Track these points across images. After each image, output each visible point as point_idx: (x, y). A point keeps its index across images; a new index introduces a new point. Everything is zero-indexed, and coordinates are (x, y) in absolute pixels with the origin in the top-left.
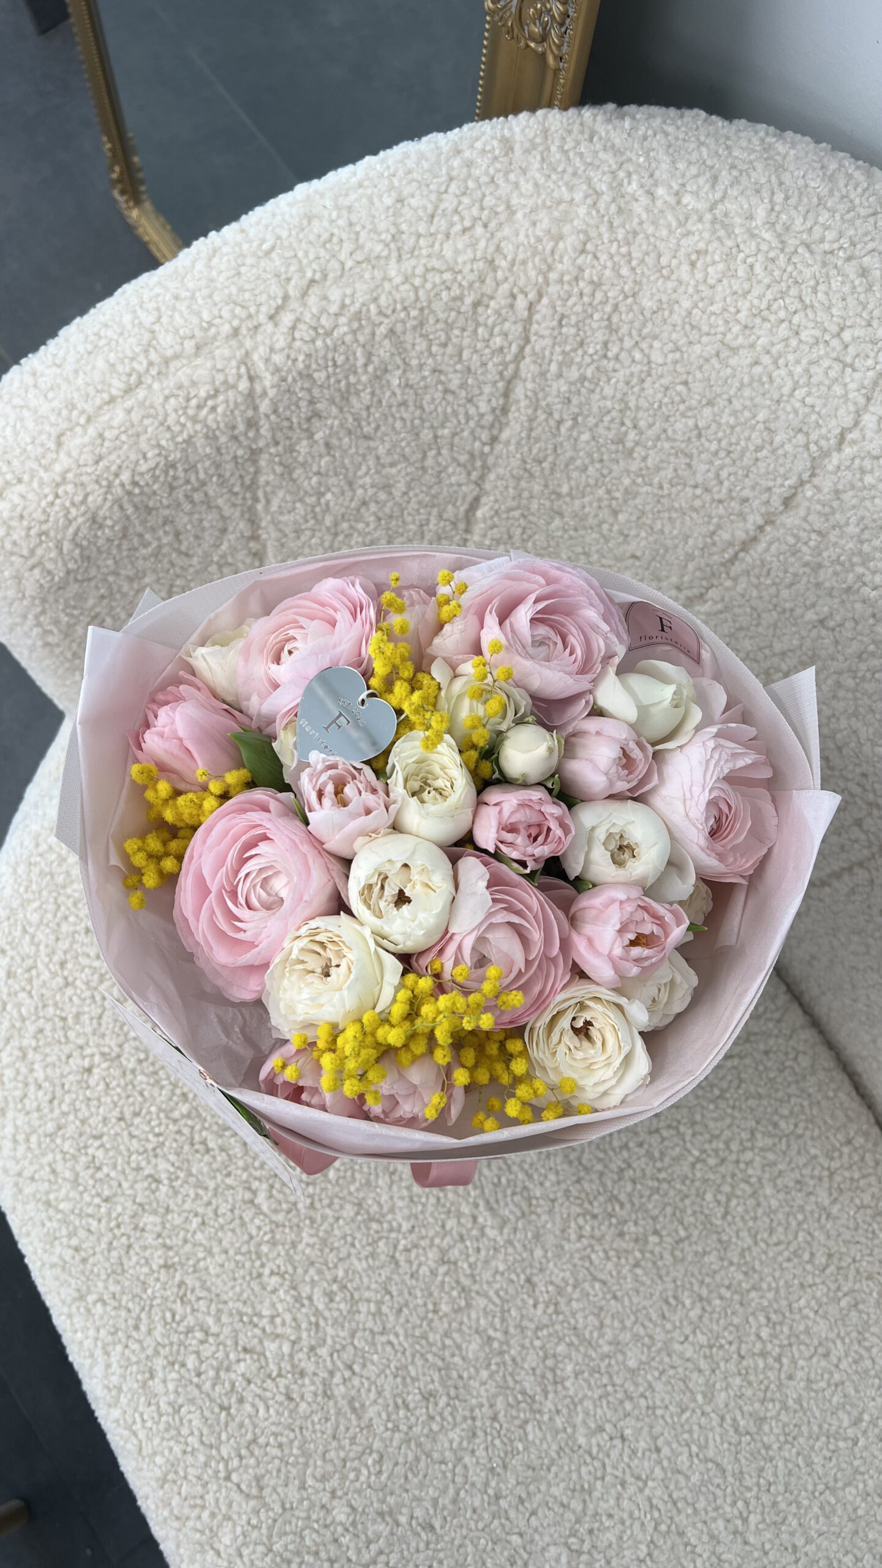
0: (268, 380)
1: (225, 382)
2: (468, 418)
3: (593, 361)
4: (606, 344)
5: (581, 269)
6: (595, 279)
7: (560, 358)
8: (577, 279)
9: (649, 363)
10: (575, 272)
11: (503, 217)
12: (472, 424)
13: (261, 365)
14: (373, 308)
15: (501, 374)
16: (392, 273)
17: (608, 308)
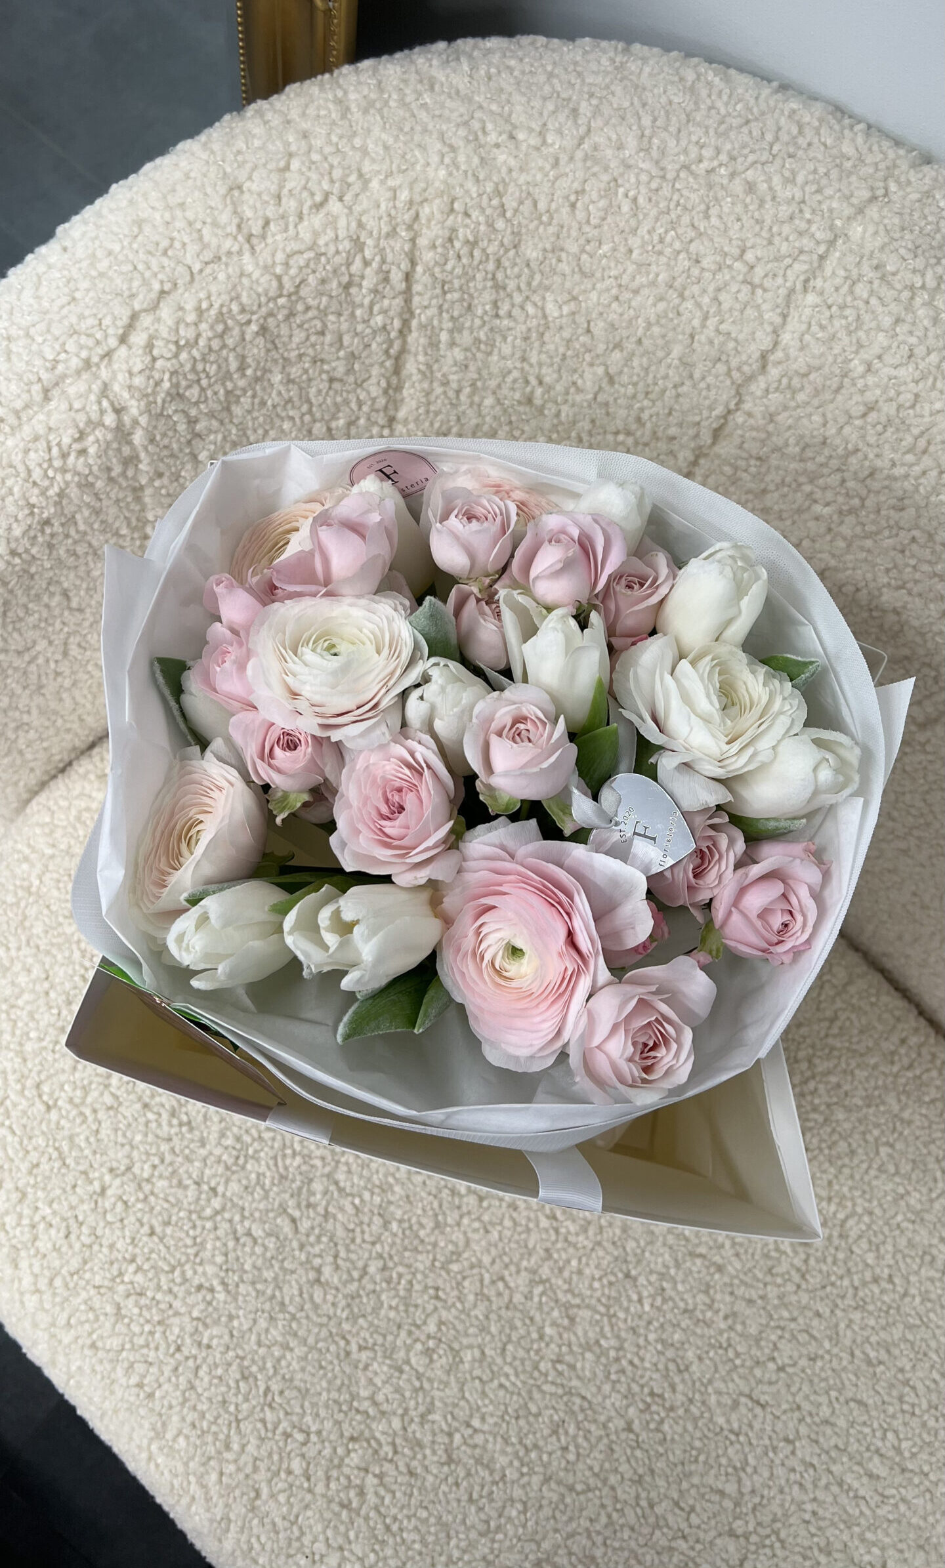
0: (134, 408)
1: (89, 422)
2: (360, 404)
3: (484, 323)
4: (495, 304)
5: (454, 230)
6: (471, 238)
7: (450, 325)
8: (450, 240)
9: (545, 316)
10: (447, 234)
11: (356, 188)
12: (365, 408)
13: (126, 395)
14: (235, 308)
15: (387, 352)
16: (249, 268)
17: (491, 266)
